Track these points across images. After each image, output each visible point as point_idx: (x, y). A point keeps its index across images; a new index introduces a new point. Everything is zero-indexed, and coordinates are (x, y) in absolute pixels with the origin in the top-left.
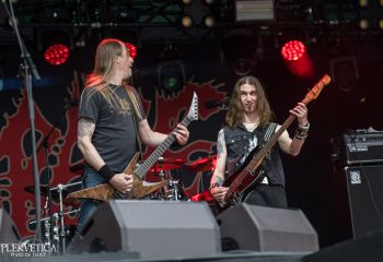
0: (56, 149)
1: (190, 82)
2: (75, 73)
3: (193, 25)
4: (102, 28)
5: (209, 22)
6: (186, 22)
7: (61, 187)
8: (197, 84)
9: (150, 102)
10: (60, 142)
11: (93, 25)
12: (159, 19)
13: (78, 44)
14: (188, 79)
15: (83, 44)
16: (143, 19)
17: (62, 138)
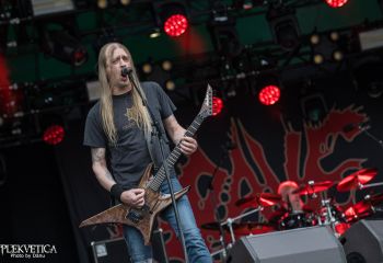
0: (226, 188)
1: (333, 110)
2: (232, 119)
3: (324, 61)
4: (247, 78)
5: (338, 56)
6: (318, 59)
7: (230, 221)
8: (338, 111)
9: (300, 133)
10: (229, 181)
11: (239, 76)
12: (295, 61)
13: (229, 94)
14: (329, 108)
15: (234, 93)
16: (281, 63)
17: (229, 177)
